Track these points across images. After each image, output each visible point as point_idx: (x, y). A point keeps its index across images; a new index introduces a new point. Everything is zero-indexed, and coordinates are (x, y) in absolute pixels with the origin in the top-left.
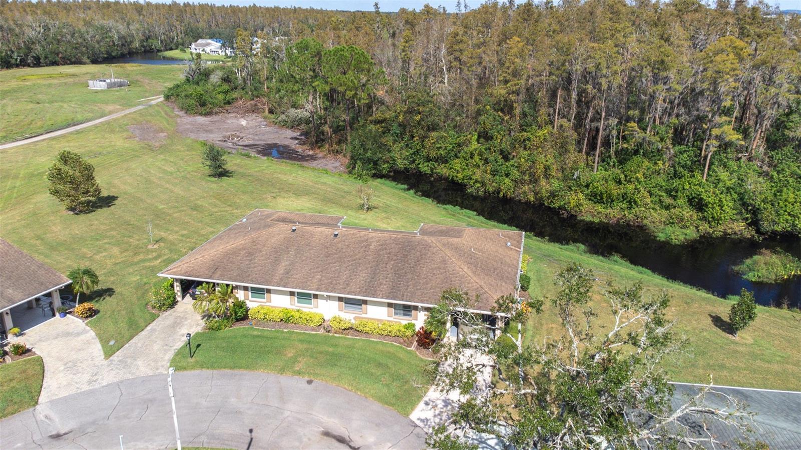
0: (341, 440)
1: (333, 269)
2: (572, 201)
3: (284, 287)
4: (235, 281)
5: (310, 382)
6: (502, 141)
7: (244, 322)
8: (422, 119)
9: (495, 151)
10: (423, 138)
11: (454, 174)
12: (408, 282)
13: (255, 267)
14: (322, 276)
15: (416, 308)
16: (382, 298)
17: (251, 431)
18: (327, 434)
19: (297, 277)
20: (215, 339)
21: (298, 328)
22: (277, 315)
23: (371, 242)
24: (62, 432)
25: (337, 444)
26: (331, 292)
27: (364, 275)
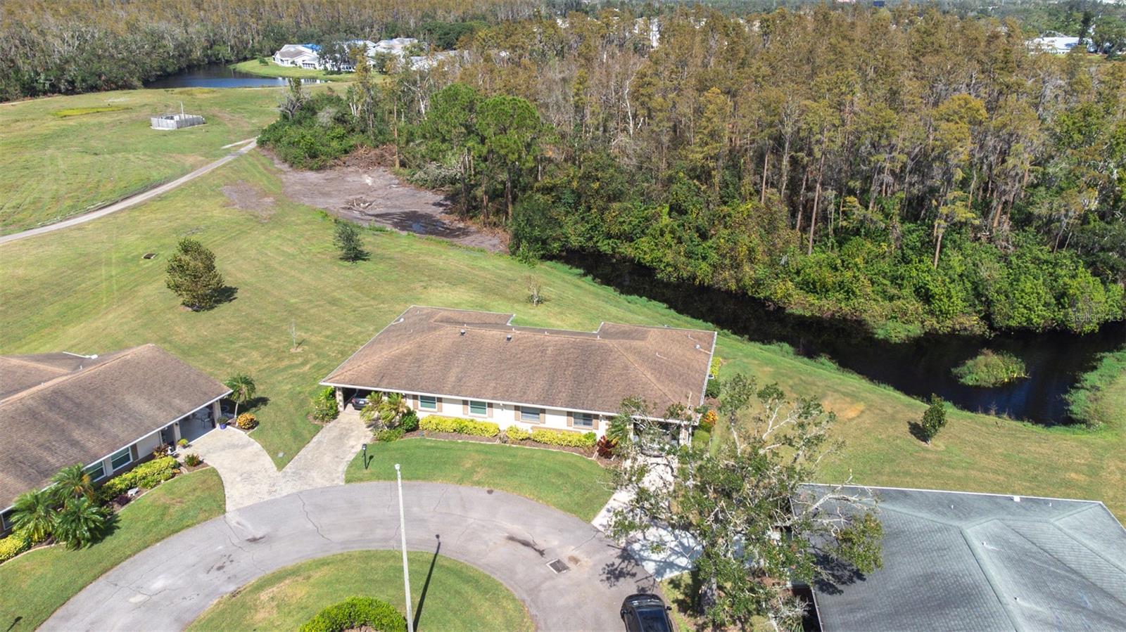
0: (526, 544)
1: (508, 376)
2: (779, 291)
3: (457, 395)
4: (405, 389)
5: (490, 492)
6: (697, 216)
7: (415, 433)
8: (601, 187)
9: (690, 228)
10: (602, 210)
11: (641, 256)
12: (588, 390)
13: (424, 374)
14: (497, 384)
15: (597, 417)
16: (561, 406)
17: (438, 536)
18: (512, 539)
19: (471, 384)
20: (387, 450)
21: (472, 439)
22: (449, 425)
23: (547, 347)
24: (258, 536)
25: (522, 547)
26: (508, 400)
27: (542, 382)
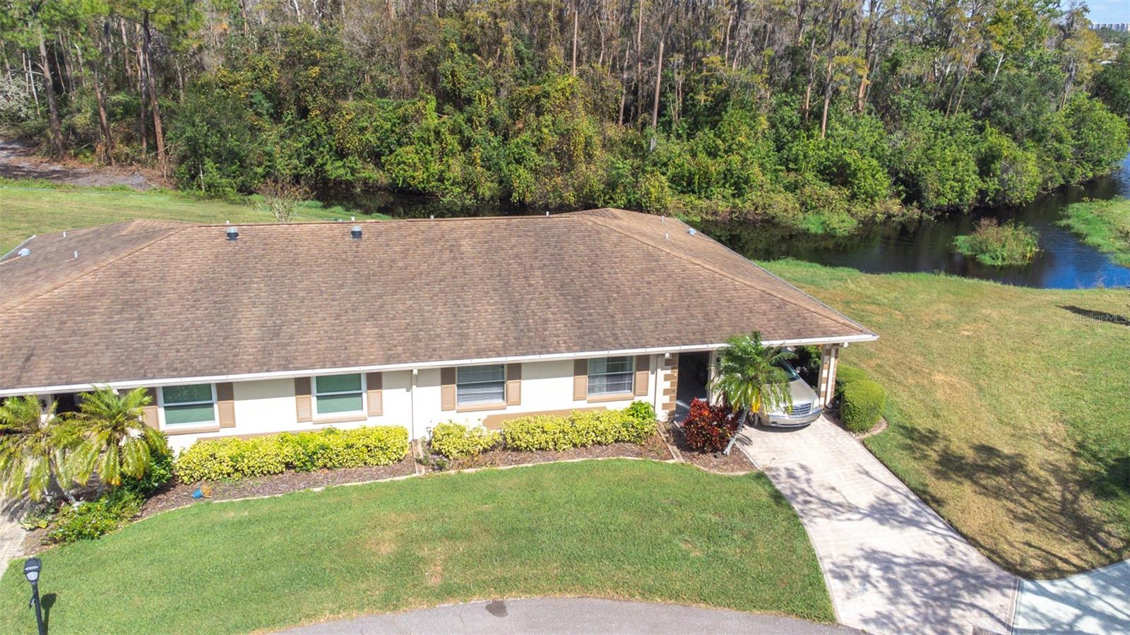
1: (401, 307)
2: (652, 190)
4: (117, 377)
5: (497, 609)
7: (172, 495)
8: (322, 75)
10: (327, 113)
12: (605, 309)
13: (164, 334)
14: (381, 326)
19: (312, 336)
21: (348, 476)
22: (271, 455)
27: (490, 309)
